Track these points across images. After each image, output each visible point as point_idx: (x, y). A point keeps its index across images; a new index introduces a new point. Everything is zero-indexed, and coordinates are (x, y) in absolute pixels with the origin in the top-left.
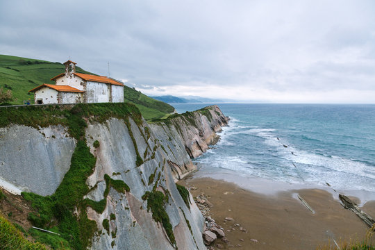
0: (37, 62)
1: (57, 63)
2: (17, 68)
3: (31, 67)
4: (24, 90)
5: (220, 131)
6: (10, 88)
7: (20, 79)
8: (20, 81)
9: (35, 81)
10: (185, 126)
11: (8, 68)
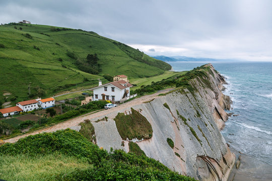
0: (64, 29)
1: (79, 30)
2: (49, 34)
3: (59, 33)
4: (50, 51)
5: (224, 89)
6: (38, 49)
7: (49, 42)
8: (49, 43)
9: (61, 44)
10: (202, 88)
11: (42, 34)
